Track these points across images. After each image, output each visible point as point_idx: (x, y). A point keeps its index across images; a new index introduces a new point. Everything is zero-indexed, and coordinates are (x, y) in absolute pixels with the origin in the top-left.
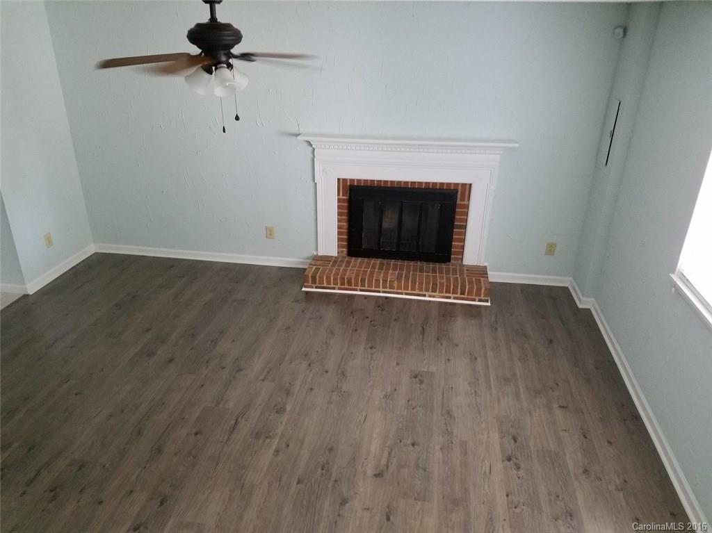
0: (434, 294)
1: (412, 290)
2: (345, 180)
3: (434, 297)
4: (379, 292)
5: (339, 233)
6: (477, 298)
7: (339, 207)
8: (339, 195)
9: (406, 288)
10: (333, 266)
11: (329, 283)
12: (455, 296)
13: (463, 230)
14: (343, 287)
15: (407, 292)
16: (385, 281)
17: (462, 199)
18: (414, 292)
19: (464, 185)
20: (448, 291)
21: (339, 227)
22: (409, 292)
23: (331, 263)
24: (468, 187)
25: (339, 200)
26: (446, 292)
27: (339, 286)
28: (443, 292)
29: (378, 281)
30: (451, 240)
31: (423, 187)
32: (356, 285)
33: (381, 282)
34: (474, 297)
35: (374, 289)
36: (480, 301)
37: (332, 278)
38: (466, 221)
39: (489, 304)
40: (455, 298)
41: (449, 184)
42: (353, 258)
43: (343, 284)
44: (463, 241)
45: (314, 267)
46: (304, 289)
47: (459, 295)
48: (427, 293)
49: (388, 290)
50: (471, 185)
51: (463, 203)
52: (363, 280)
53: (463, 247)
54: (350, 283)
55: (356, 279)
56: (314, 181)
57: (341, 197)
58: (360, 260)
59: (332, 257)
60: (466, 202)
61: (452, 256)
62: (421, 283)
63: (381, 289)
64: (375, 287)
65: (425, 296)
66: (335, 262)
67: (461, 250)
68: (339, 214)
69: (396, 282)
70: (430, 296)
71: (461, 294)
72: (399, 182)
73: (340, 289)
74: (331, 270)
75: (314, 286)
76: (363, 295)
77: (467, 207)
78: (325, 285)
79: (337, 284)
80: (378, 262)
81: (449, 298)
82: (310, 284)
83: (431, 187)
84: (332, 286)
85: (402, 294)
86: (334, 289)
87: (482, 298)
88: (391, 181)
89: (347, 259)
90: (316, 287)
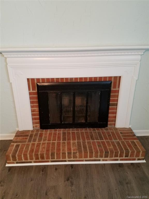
0: (106, 159)
1: (90, 157)
2: (33, 80)
3: (106, 160)
4: (65, 161)
5: (33, 115)
6: (137, 158)
7: (31, 98)
8: (29, 89)
9: (86, 157)
10: (30, 141)
11: (26, 159)
12: (122, 158)
13: (115, 107)
14: (38, 160)
15: (87, 159)
16: (69, 153)
17: (115, 87)
18: (91, 159)
19: (116, 78)
20: (116, 156)
21: (32, 111)
22: (88, 159)
23: (28, 137)
24: (118, 79)
25: (30, 94)
26: (115, 157)
27: (34, 160)
28: (113, 157)
29: (64, 154)
30: (108, 113)
31: (88, 81)
32: (48, 158)
33: (67, 154)
34: (134, 158)
35: (61, 159)
36: (139, 160)
37: (28, 156)
38: (117, 100)
39: (144, 161)
40: (121, 160)
41: (105, 78)
42: (44, 130)
43: (37, 158)
44: (116, 113)
45: (15, 144)
46: (7, 165)
47: (124, 158)
48: (101, 159)
49: (72, 159)
50: (120, 77)
51: (115, 89)
52: (53, 155)
53: (115, 117)
54: (42, 157)
55: (47, 155)
56: (10, 82)
57: (31, 91)
58: (49, 131)
59: (29, 131)
60: (117, 89)
61: (108, 123)
62: (97, 152)
63: (67, 159)
64: (62, 158)
65: (99, 160)
66: (31, 136)
67: (115, 119)
68: (31, 102)
69: (78, 154)
70: (103, 160)
71: (126, 157)
72: (71, 79)
73: (35, 162)
74: (28, 145)
75: (15, 162)
76: (54, 165)
77: (118, 91)
78: (24, 161)
79: (32, 159)
80: (62, 132)
81: (117, 160)
82: (12, 161)
83: (93, 80)
84: (29, 160)
85: (83, 161)
86: (31, 162)
87: (140, 158)
88: (66, 78)
89: (40, 132)
90: (17, 163)
